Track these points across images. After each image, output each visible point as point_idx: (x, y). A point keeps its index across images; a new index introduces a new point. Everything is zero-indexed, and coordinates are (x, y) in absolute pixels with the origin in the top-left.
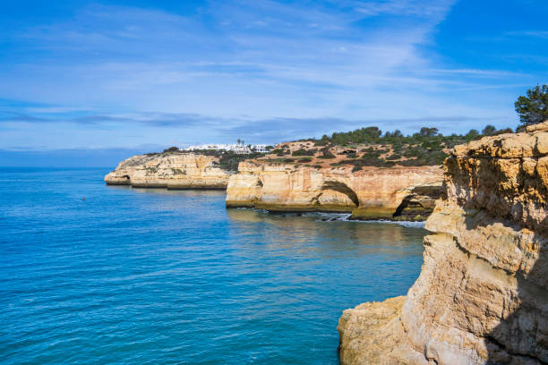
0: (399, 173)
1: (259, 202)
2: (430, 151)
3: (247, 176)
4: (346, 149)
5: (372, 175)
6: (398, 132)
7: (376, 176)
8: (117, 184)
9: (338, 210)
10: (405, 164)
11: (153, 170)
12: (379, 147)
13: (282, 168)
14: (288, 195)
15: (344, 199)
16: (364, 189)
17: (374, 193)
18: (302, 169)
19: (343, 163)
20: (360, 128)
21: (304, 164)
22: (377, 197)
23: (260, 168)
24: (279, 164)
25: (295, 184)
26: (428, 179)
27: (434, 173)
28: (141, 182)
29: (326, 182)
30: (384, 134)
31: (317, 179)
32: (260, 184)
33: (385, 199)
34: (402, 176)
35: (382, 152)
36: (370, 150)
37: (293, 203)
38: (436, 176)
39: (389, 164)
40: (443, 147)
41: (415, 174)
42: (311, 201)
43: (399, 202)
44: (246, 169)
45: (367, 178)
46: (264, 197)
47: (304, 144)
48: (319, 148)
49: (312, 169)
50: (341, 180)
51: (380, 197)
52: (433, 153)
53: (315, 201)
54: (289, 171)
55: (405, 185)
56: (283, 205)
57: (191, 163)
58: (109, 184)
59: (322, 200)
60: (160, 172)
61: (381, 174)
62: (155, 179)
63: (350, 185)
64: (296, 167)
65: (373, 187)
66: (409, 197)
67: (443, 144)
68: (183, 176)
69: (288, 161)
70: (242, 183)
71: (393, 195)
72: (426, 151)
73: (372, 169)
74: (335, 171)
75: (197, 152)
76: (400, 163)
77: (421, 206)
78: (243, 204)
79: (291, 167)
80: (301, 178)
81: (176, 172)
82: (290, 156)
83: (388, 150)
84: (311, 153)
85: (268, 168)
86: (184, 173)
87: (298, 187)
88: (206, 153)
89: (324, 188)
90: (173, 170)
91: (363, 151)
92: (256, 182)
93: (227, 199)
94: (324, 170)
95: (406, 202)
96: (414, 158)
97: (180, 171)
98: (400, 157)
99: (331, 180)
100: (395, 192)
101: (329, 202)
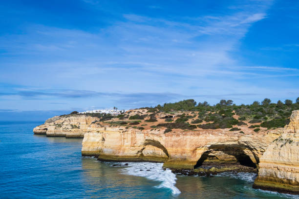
0: (198, 135)
1: (101, 153)
2: (224, 117)
3: (95, 134)
4: (167, 114)
5: (178, 135)
6: (205, 103)
7: (181, 136)
8: (40, 134)
9: (156, 160)
10: (204, 127)
11: (60, 126)
12: (190, 114)
13: (117, 129)
14: (120, 149)
15: (160, 152)
16: (172, 146)
17: (179, 149)
18: (131, 130)
19: (160, 125)
20: (182, 100)
21: (133, 126)
22: (182, 153)
23: (103, 128)
24: (116, 126)
25: (126, 141)
26: (221, 139)
27: (225, 134)
28: (52, 133)
29: (146, 140)
30: (197, 104)
31: (140, 137)
32: (104, 139)
33: (188, 154)
34: (201, 137)
35: (191, 117)
36: (183, 116)
37: (124, 155)
38: (227, 137)
39: (192, 128)
40: (234, 114)
41: (211, 135)
42: (137, 154)
43: (198, 157)
44: (95, 129)
45: (174, 138)
46: (105, 150)
47: (141, 111)
48: (150, 113)
49: (137, 130)
50: (156, 138)
51: (184, 153)
52: (225, 118)
53: (140, 153)
54: (121, 131)
55: (203, 143)
56: (117, 156)
57: (83, 121)
58: (36, 134)
59: (145, 153)
60: (64, 127)
61: (185, 135)
62: (60, 131)
63: (163, 143)
64: (127, 128)
65: (179, 145)
66: (207, 152)
67: (234, 111)
68: (77, 129)
69: (123, 124)
70: (92, 139)
71: (194, 151)
72: (221, 117)
73: (179, 131)
74: (153, 132)
75: (87, 114)
76: (200, 126)
77: (217, 159)
78: (93, 153)
79: (123, 128)
80: (130, 137)
81: (73, 127)
82: (127, 120)
83: (195, 116)
84: (142, 117)
85: (108, 129)
86: (79, 128)
87: (128, 143)
88: (93, 115)
89: (146, 144)
90: (72, 125)
91: (178, 116)
92: (101, 138)
93: (82, 150)
94: (145, 131)
95: (205, 156)
96: (211, 122)
97: (76, 126)
98: (201, 121)
99: (149, 138)
100: (196, 150)
101: (150, 154)
